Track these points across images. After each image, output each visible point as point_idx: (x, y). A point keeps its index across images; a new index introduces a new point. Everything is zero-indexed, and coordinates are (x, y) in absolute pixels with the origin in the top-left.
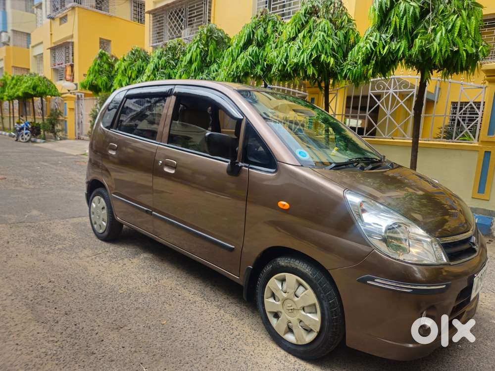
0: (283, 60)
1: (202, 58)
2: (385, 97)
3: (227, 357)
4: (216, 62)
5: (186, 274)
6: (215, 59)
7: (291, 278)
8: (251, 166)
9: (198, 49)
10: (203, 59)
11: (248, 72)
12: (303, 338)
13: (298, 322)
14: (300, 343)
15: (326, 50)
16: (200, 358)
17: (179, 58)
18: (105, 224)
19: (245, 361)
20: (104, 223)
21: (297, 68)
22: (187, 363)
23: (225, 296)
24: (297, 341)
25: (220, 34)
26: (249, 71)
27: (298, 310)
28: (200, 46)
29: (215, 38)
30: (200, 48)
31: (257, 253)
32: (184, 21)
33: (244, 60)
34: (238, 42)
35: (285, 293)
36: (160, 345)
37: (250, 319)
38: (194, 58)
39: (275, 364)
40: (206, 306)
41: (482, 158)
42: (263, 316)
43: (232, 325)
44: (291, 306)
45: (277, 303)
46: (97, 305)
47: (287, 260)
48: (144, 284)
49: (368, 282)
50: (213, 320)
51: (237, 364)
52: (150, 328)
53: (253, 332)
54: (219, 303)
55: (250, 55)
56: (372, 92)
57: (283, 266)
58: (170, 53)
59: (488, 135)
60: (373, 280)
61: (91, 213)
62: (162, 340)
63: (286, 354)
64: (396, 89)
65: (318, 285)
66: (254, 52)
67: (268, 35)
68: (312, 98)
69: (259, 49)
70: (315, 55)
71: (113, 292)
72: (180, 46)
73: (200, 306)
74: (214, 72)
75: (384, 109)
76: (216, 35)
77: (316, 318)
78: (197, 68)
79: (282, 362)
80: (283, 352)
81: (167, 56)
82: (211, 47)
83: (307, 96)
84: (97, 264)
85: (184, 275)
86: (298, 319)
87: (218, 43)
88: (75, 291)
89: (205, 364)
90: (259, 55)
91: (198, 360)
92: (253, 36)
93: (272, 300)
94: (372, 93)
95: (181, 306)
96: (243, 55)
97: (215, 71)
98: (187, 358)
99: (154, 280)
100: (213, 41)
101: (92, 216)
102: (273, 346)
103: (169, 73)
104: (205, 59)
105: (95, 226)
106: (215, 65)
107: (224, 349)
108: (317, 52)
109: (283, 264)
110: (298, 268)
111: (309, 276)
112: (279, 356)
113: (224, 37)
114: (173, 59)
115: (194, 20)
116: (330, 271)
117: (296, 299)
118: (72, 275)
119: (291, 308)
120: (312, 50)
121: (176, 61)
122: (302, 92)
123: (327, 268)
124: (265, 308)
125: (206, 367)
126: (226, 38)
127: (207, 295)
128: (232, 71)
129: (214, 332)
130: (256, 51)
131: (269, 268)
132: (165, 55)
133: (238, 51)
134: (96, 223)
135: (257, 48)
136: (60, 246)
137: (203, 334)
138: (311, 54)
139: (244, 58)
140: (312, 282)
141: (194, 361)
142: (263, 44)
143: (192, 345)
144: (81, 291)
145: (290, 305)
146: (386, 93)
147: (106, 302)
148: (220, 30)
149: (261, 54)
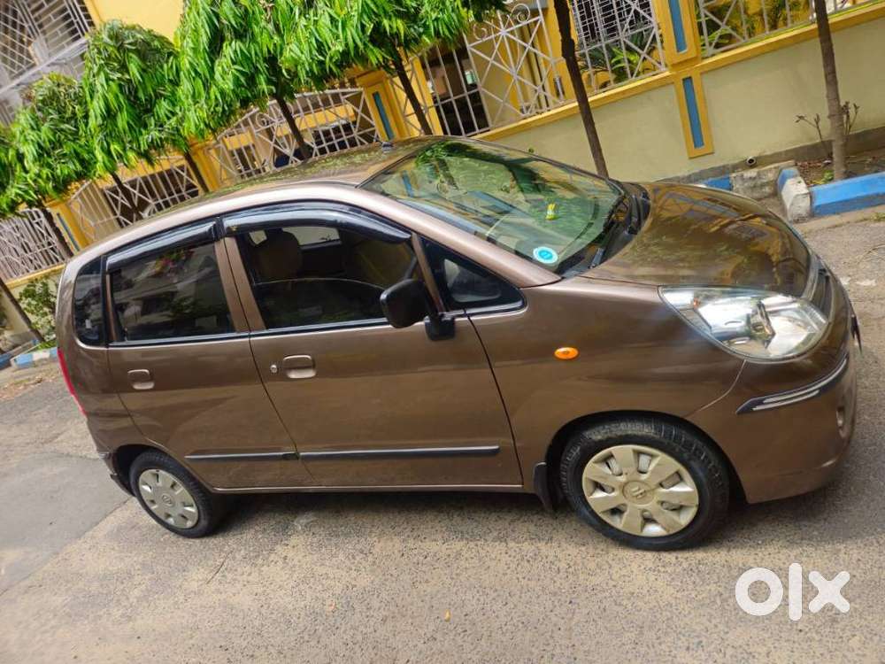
0: (315, 52)
1: (129, 100)
2: (497, 47)
3: (585, 611)
4: (161, 95)
5: (399, 513)
6: (154, 91)
7: (623, 452)
8: (468, 312)
9: (111, 82)
10: (132, 99)
11: (248, 97)
12: (676, 522)
13: (659, 506)
14: (672, 532)
15: (384, 8)
16: (552, 637)
17: (74, 114)
18: (193, 510)
19: (615, 601)
20: (188, 509)
21: (345, 59)
22: (542, 657)
23: (494, 516)
24: (668, 531)
25: (139, 36)
26: (250, 95)
27: (653, 490)
28: (111, 76)
29: (129, 47)
30: (113, 80)
31: (547, 440)
32: (28, 29)
33: (230, 76)
34: (194, 44)
35: (621, 474)
36: (478, 656)
37: (560, 530)
38: (113, 104)
39: (656, 579)
40: (481, 551)
41: (682, 91)
42: (594, 521)
43: (547, 557)
44: (639, 489)
45: (613, 494)
46: (317, 655)
47: (604, 428)
48: (354, 574)
49: (754, 409)
50: (513, 566)
51: (608, 612)
52: (435, 639)
53: (583, 548)
54: (495, 534)
55: (234, 63)
56: (472, 45)
57: (600, 441)
58: (50, 111)
59: (678, 51)
60: (760, 403)
61: (148, 503)
62: (472, 647)
63: (656, 554)
64: (510, 25)
65: (675, 444)
66: (239, 52)
67: (246, 10)
68: (373, 95)
69: (242, 41)
70: (370, 27)
71: (320, 618)
72: (62, 89)
73: (472, 556)
74: (169, 118)
75: (503, 68)
76: (131, 40)
77: (687, 488)
78: (131, 122)
79: (662, 570)
80: (649, 555)
81: (48, 120)
82: (134, 68)
83: (361, 93)
84: (239, 586)
85: (400, 519)
86: (658, 502)
87: (142, 56)
88: (252, 656)
89: (565, 642)
90: (251, 54)
91: (551, 641)
92: (218, 21)
93: (599, 494)
94: (473, 47)
95: (446, 574)
96: (220, 68)
97: (169, 115)
98: (533, 650)
99: (362, 556)
100: (131, 54)
101: (153, 508)
102: (628, 554)
103: (75, 151)
104: (137, 98)
105: (171, 521)
106: (163, 102)
107: (571, 602)
108: (370, 19)
109: (599, 437)
110: (630, 432)
111: (653, 438)
112: (650, 565)
113: (148, 38)
114: (62, 120)
115: (49, 20)
116: (688, 419)
117: (644, 477)
118: (218, 631)
119: (640, 492)
120: (361, 16)
121: (73, 122)
122: (349, 90)
123: (681, 416)
124: (593, 510)
125: (574, 645)
126: (153, 41)
127: (465, 531)
128: (217, 105)
129: (532, 584)
130: (241, 50)
131: (576, 452)
132: (44, 120)
133: (206, 61)
134: (169, 516)
135: (239, 43)
136: (136, 592)
137: (520, 597)
138: (363, 26)
139: (224, 72)
140: (662, 443)
141: (548, 648)
142: (245, 31)
143: (521, 625)
144: (264, 649)
145: (637, 488)
146: (497, 39)
147: (324, 640)
148: (133, 28)
149: (253, 53)
